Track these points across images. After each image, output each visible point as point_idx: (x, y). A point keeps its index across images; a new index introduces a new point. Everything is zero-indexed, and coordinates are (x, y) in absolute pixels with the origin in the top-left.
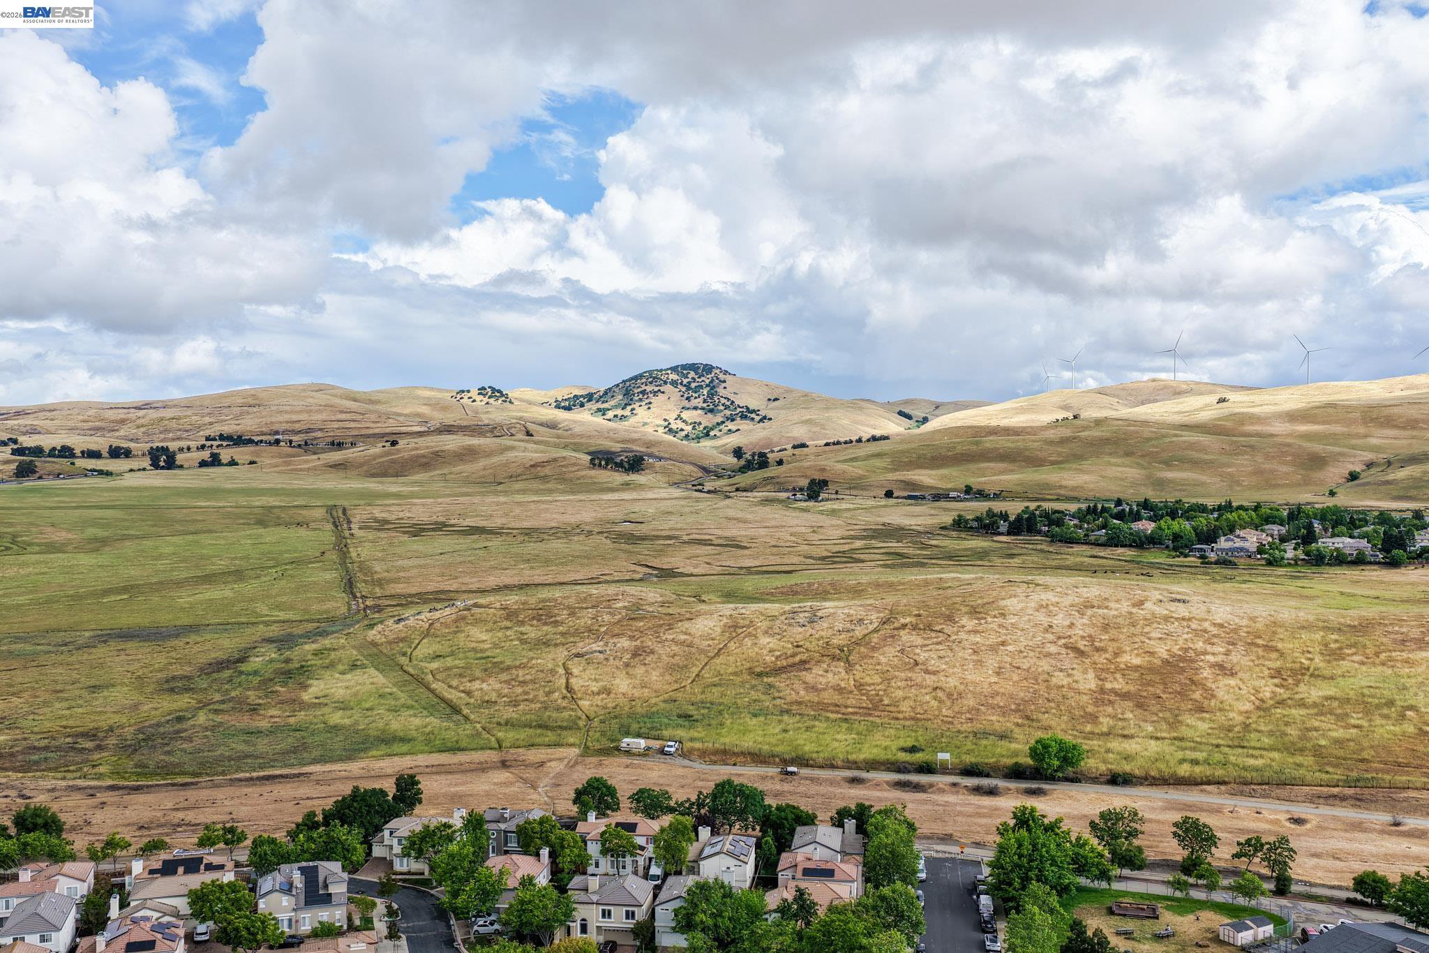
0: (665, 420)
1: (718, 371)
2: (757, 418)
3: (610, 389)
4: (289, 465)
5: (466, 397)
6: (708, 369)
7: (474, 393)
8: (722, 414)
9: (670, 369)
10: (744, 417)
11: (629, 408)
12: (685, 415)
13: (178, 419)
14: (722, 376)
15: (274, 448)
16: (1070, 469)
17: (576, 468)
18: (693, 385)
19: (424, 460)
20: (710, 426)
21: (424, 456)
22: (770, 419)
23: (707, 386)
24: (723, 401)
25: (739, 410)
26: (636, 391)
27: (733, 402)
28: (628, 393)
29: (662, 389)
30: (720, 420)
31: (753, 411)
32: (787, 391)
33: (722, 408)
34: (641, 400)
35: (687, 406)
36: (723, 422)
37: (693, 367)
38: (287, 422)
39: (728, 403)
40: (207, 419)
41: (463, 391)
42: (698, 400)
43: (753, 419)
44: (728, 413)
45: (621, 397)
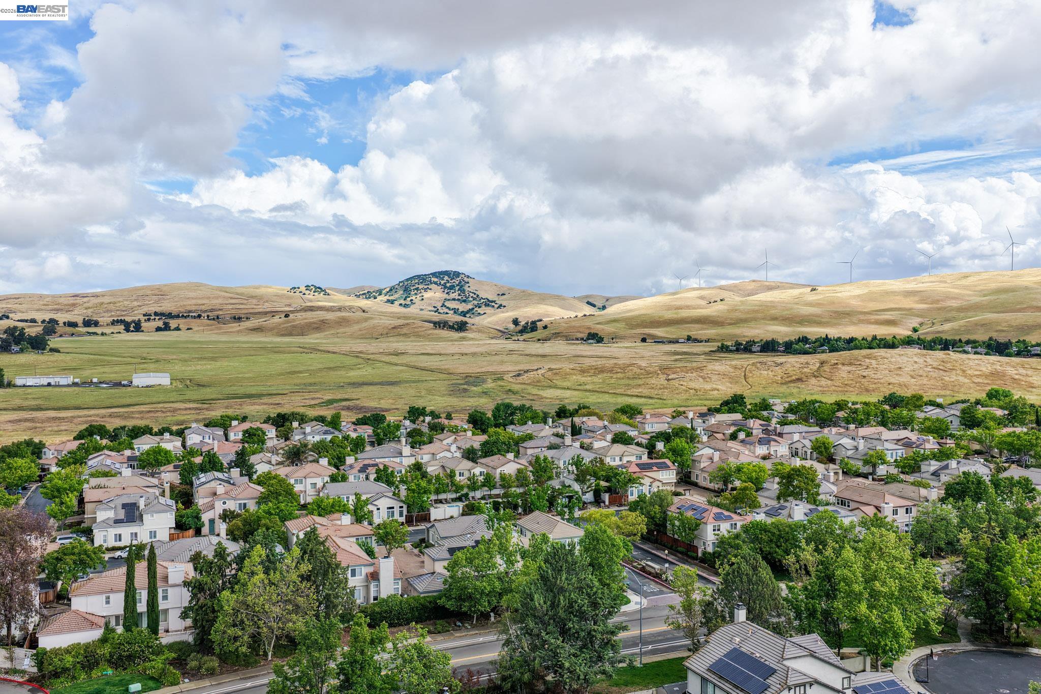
0: (435, 307)
1: (463, 276)
2: (496, 306)
3: (394, 287)
4: (220, 329)
5: (298, 292)
6: (457, 274)
7: (303, 289)
8: (472, 303)
9: (431, 274)
10: (487, 305)
11: (409, 299)
12: (448, 304)
13: (115, 303)
14: (465, 279)
15: (198, 320)
16: (743, 327)
17: (424, 329)
18: (448, 285)
19: (315, 325)
20: (465, 310)
21: (314, 323)
22: (505, 306)
23: (457, 285)
24: (472, 295)
25: (482, 301)
26: (412, 288)
27: (478, 296)
28: (406, 290)
29: (430, 287)
30: (471, 307)
31: (492, 302)
32: (509, 289)
33: (472, 299)
34: (416, 294)
35: (448, 298)
36: (473, 309)
37: (446, 273)
38: (195, 305)
39: (475, 296)
40: (136, 304)
41: (295, 288)
42: (454, 294)
43: (493, 306)
44: (476, 302)
45: (402, 292)
